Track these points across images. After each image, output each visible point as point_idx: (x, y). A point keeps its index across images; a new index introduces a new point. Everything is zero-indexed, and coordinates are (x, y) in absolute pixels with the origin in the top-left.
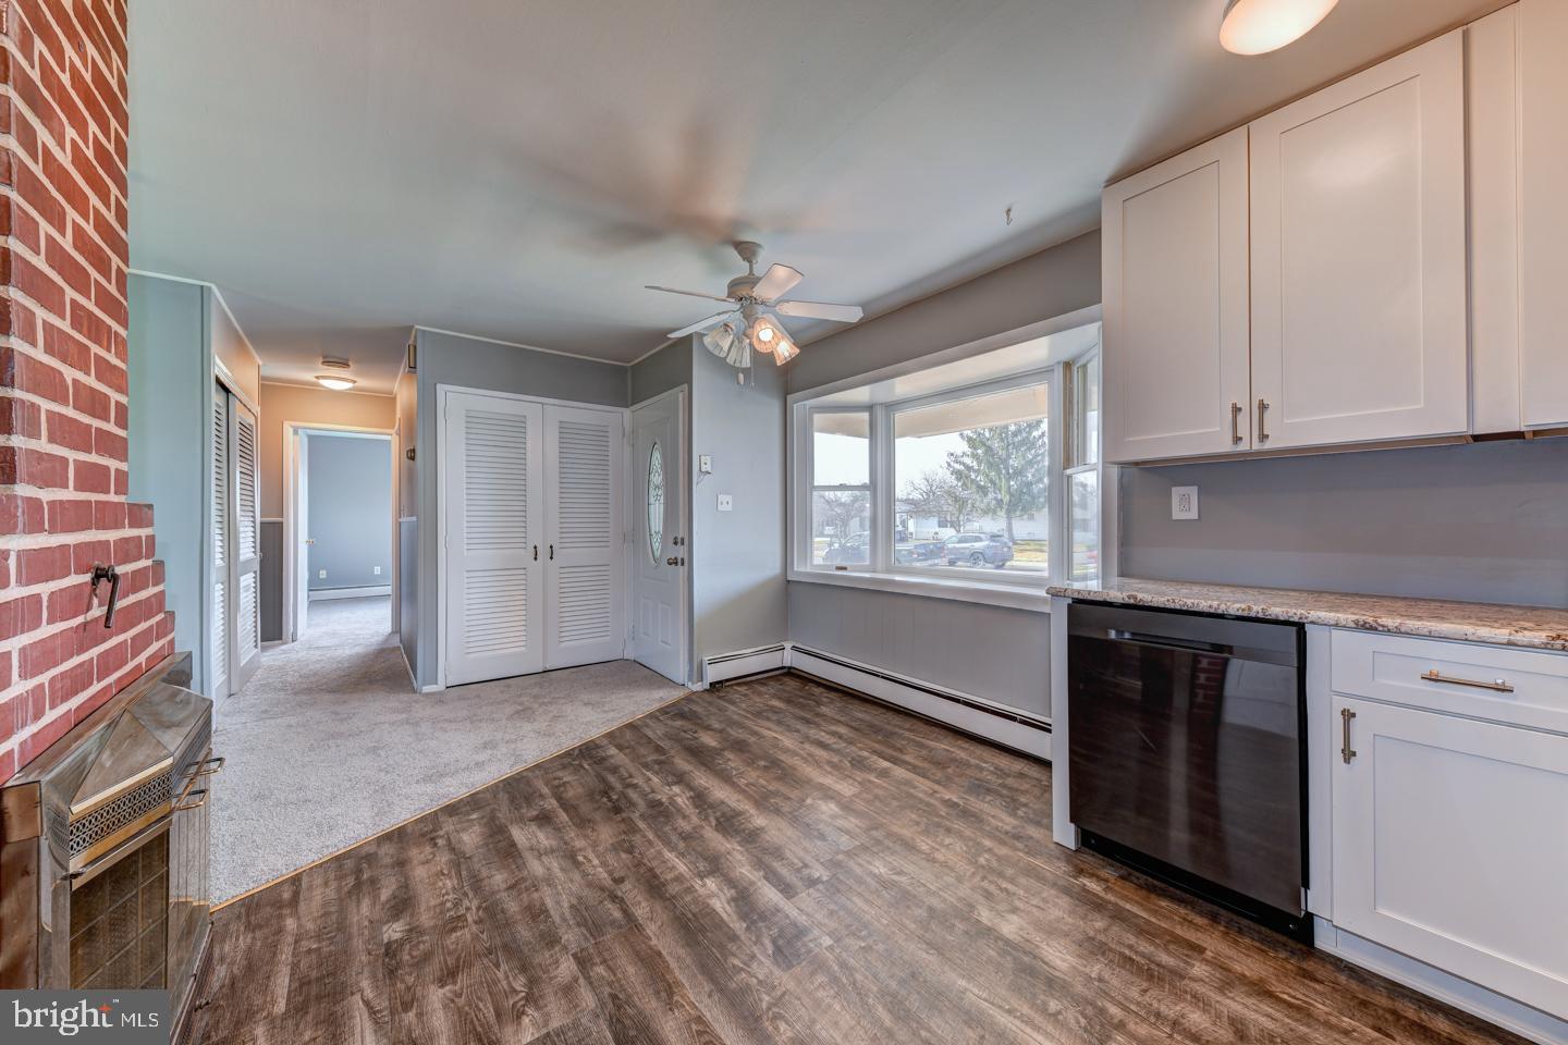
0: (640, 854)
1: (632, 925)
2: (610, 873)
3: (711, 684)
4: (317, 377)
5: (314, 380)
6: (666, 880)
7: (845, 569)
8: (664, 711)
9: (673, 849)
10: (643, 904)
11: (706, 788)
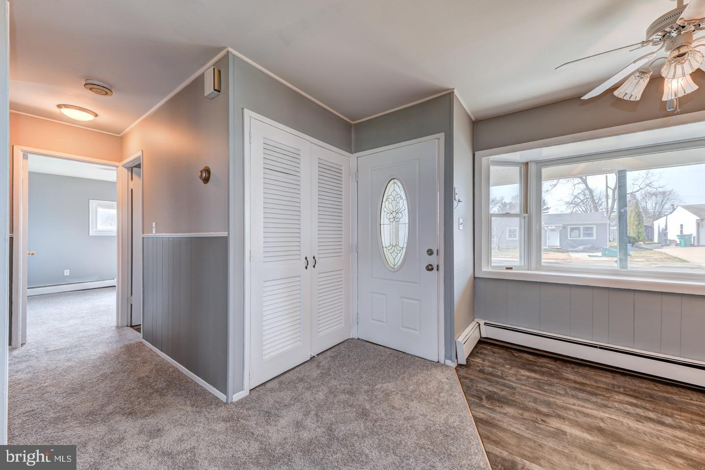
4: (59, 106)
5: (57, 110)
7: (511, 268)
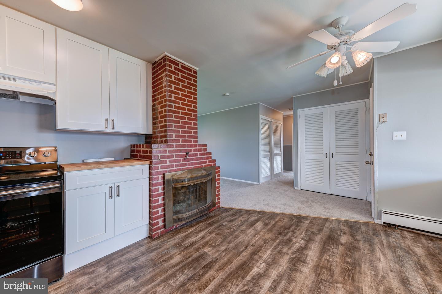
0: (265, 245)
1: (239, 254)
2: (255, 243)
3: (384, 223)
6: (258, 254)
8: (347, 222)
9: (272, 251)
10: (247, 253)
11: (311, 249)
